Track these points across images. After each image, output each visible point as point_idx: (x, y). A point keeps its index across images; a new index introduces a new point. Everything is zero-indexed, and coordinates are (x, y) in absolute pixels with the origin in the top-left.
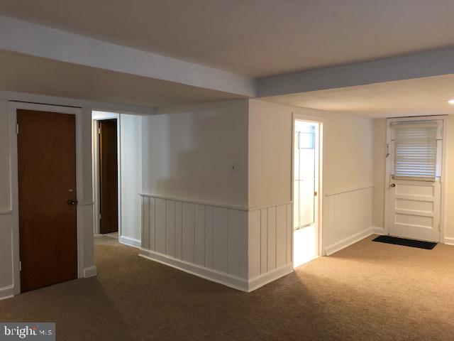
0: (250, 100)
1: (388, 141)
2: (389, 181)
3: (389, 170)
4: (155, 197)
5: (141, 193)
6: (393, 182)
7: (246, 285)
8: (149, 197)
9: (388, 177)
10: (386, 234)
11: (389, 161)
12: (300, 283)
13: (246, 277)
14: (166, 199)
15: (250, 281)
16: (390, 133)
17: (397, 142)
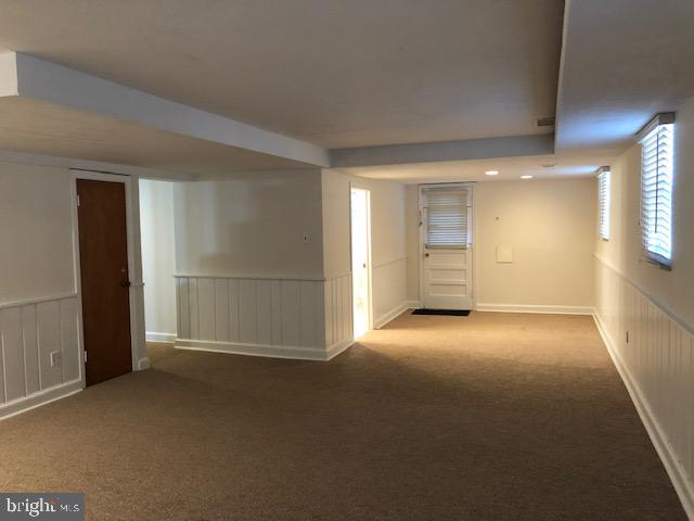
0: (324, 171)
1: (421, 208)
2: (423, 251)
3: (423, 239)
4: (197, 278)
5: (176, 274)
6: (427, 251)
7: (325, 355)
8: (188, 278)
9: (422, 246)
10: (422, 307)
11: (422, 229)
12: (369, 350)
13: (324, 347)
14: (214, 278)
15: (328, 350)
16: (423, 201)
17: (429, 209)
